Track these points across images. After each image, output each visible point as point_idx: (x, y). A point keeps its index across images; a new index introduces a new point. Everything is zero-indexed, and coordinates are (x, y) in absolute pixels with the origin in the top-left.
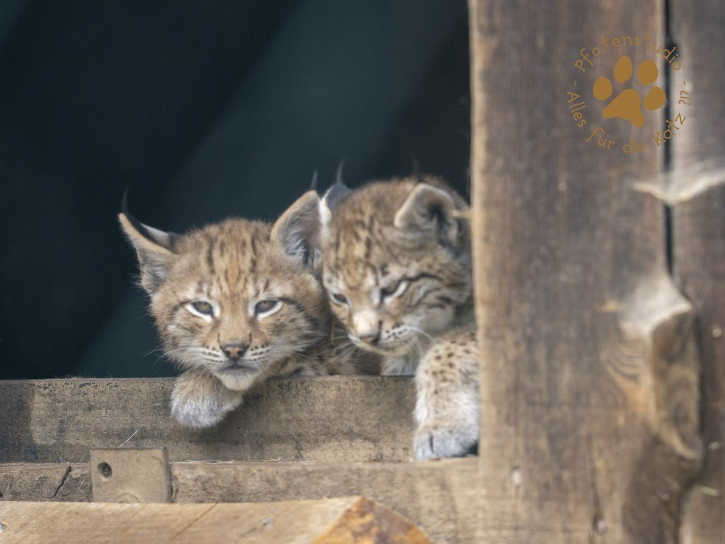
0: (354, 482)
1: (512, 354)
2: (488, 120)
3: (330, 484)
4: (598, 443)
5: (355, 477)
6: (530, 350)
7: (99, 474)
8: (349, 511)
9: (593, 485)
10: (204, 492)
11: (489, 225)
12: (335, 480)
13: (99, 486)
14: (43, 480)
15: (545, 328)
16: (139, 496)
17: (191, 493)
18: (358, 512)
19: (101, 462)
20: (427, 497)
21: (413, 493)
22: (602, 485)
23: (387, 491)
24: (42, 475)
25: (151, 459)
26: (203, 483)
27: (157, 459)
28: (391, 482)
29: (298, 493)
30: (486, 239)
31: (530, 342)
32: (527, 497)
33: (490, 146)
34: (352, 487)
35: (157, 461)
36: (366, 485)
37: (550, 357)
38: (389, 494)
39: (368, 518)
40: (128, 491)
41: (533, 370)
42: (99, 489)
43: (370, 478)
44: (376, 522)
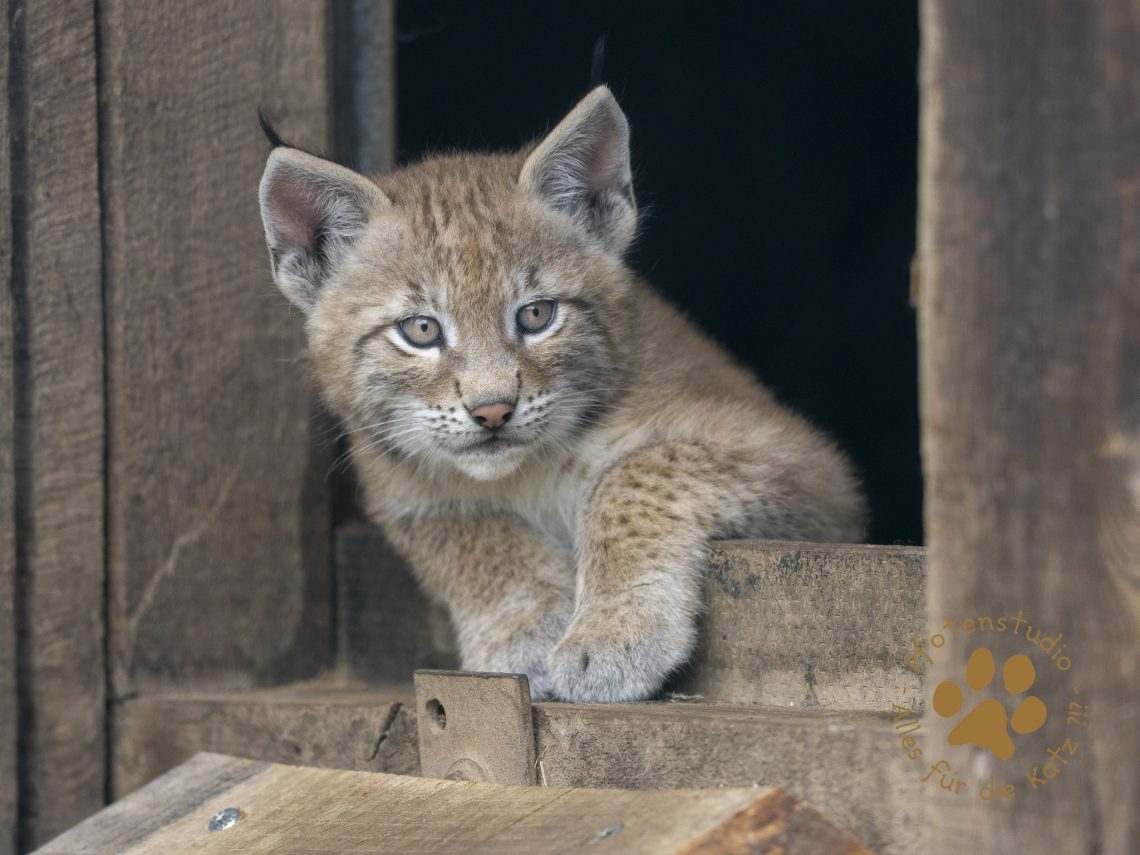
0: (797, 757)
1: (974, 528)
2: (944, 80)
3: (764, 759)
4: (1097, 707)
5: (800, 747)
6: (1001, 525)
7: (430, 719)
8: (740, 815)
9: (1089, 789)
10: (584, 763)
11: (945, 280)
12: (771, 752)
13: (428, 743)
14: (358, 724)
15: (1024, 482)
16: (485, 766)
17: (565, 764)
18: (755, 817)
19: (430, 698)
20: (902, 791)
21: (883, 784)
22: (1103, 789)
23: (845, 776)
24: (356, 717)
25: (500, 695)
26: (583, 745)
27: (510, 697)
28: (850, 761)
29: (717, 773)
30: (939, 307)
31: (1001, 506)
32: (994, 806)
33: (947, 129)
34: (795, 767)
35: (509, 701)
36: (815, 764)
37: (1030, 538)
38: (848, 783)
39: (771, 830)
40: (469, 755)
41: (1004, 562)
42: (428, 750)
43: (821, 751)
44: (783, 839)
